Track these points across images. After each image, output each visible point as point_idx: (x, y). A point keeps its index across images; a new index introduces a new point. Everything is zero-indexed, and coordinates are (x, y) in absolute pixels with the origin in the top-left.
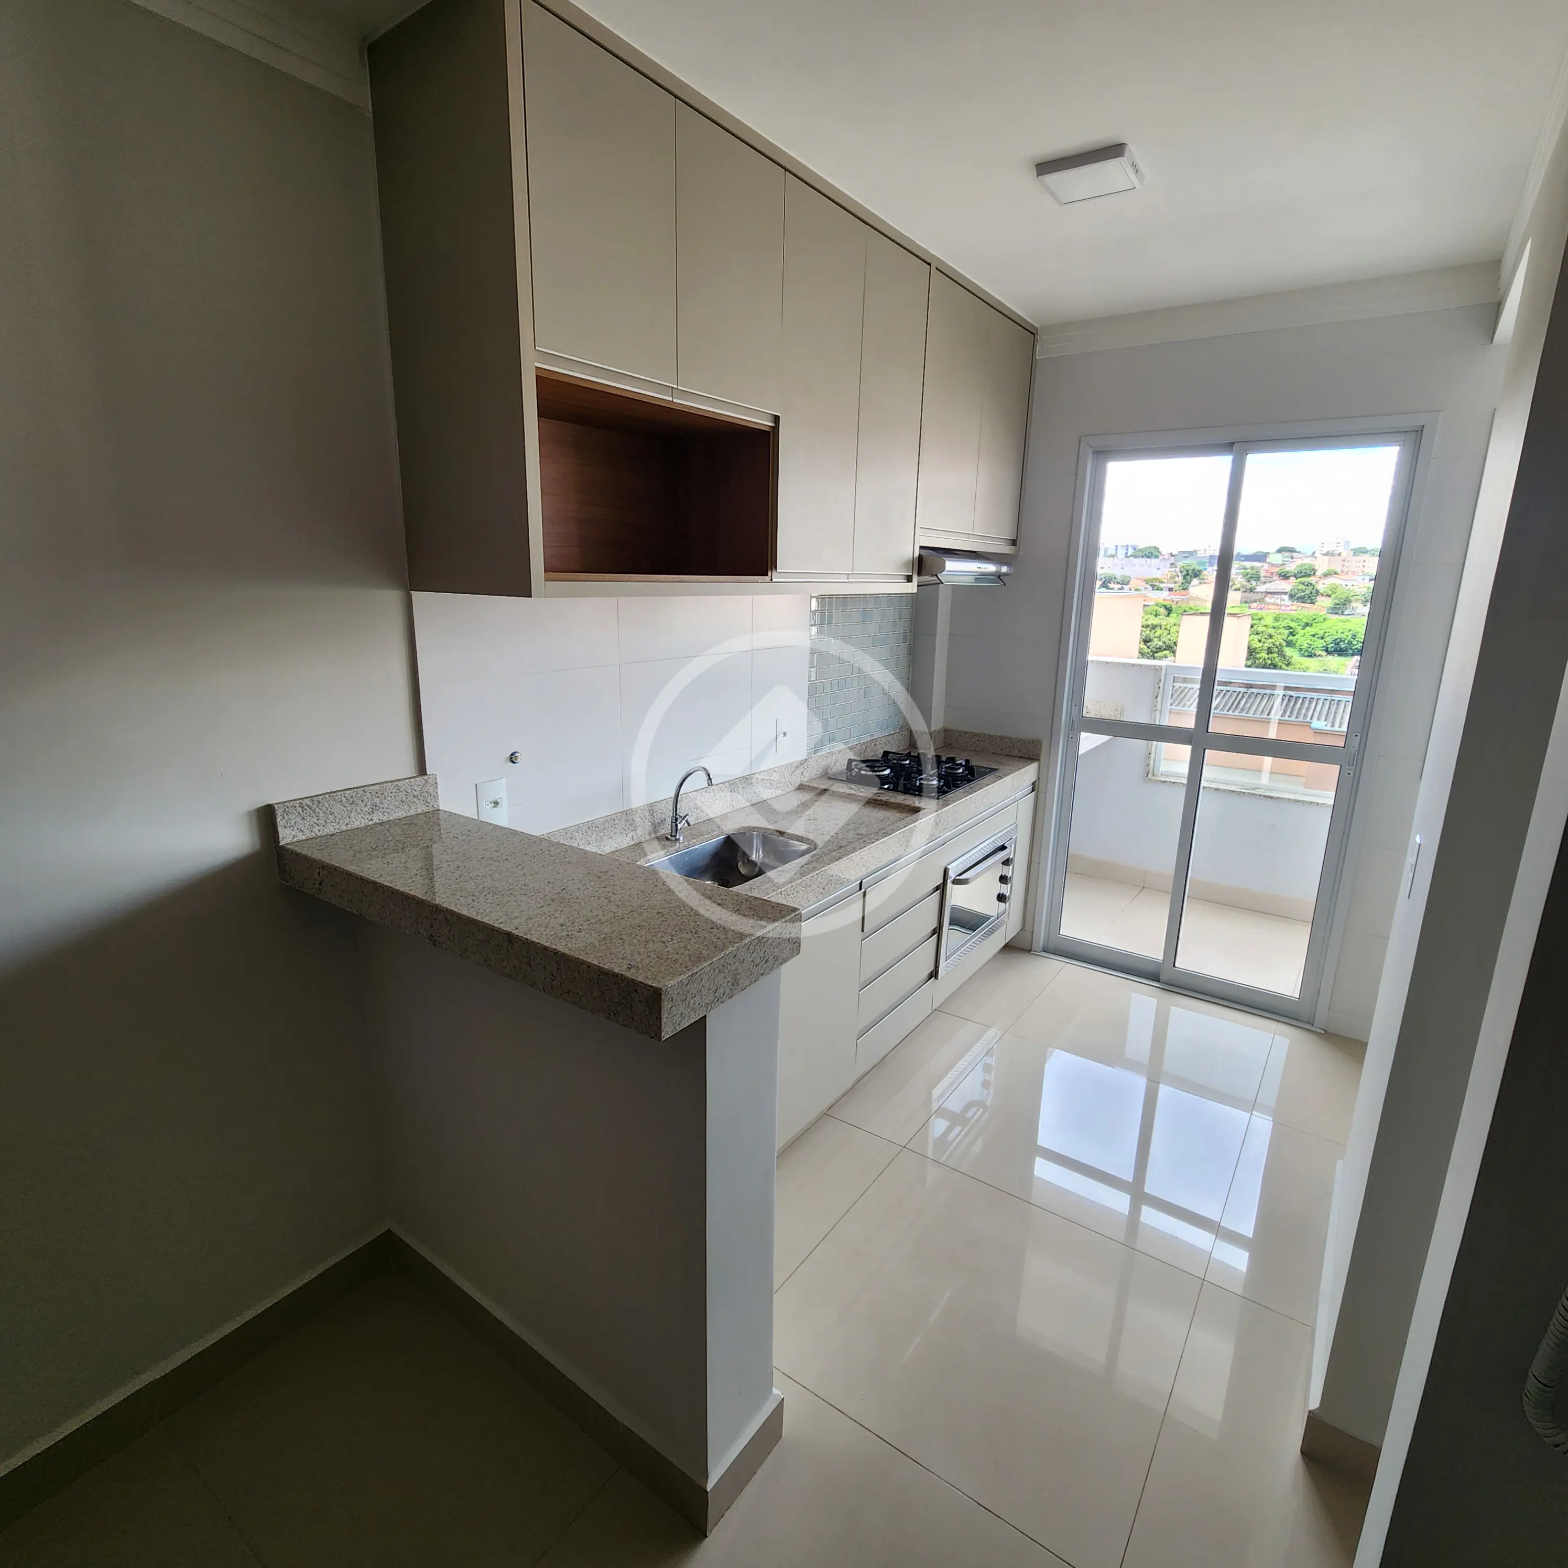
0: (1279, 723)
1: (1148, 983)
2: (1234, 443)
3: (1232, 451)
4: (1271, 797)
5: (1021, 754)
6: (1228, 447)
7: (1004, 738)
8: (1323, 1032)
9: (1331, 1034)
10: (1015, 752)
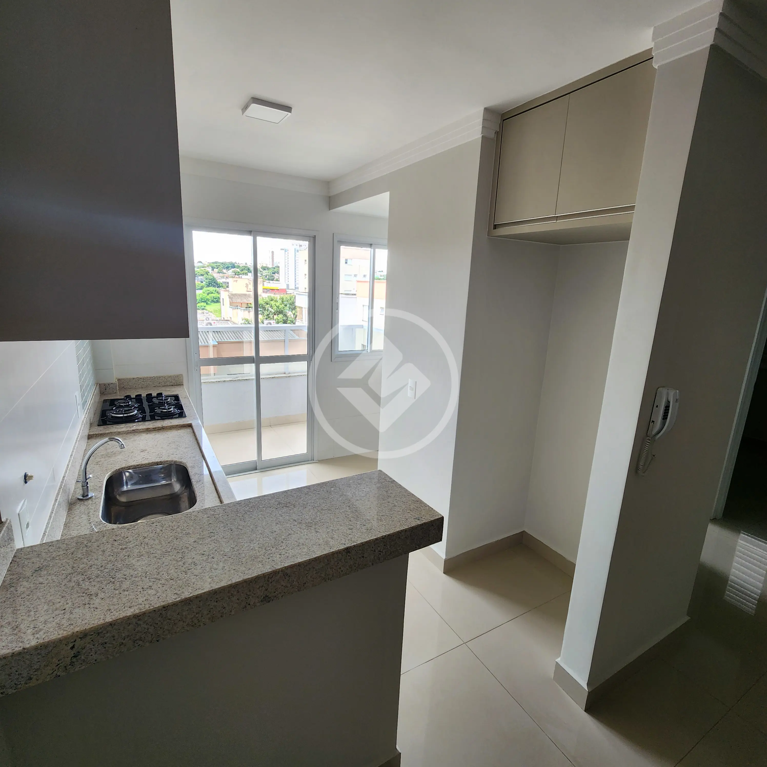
0: (213, 346)
1: (253, 472)
2: (251, 231)
3: (251, 234)
4: (246, 380)
5: (172, 384)
6: (250, 232)
7: (160, 377)
8: (318, 461)
9: (320, 460)
10: (168, 383)
